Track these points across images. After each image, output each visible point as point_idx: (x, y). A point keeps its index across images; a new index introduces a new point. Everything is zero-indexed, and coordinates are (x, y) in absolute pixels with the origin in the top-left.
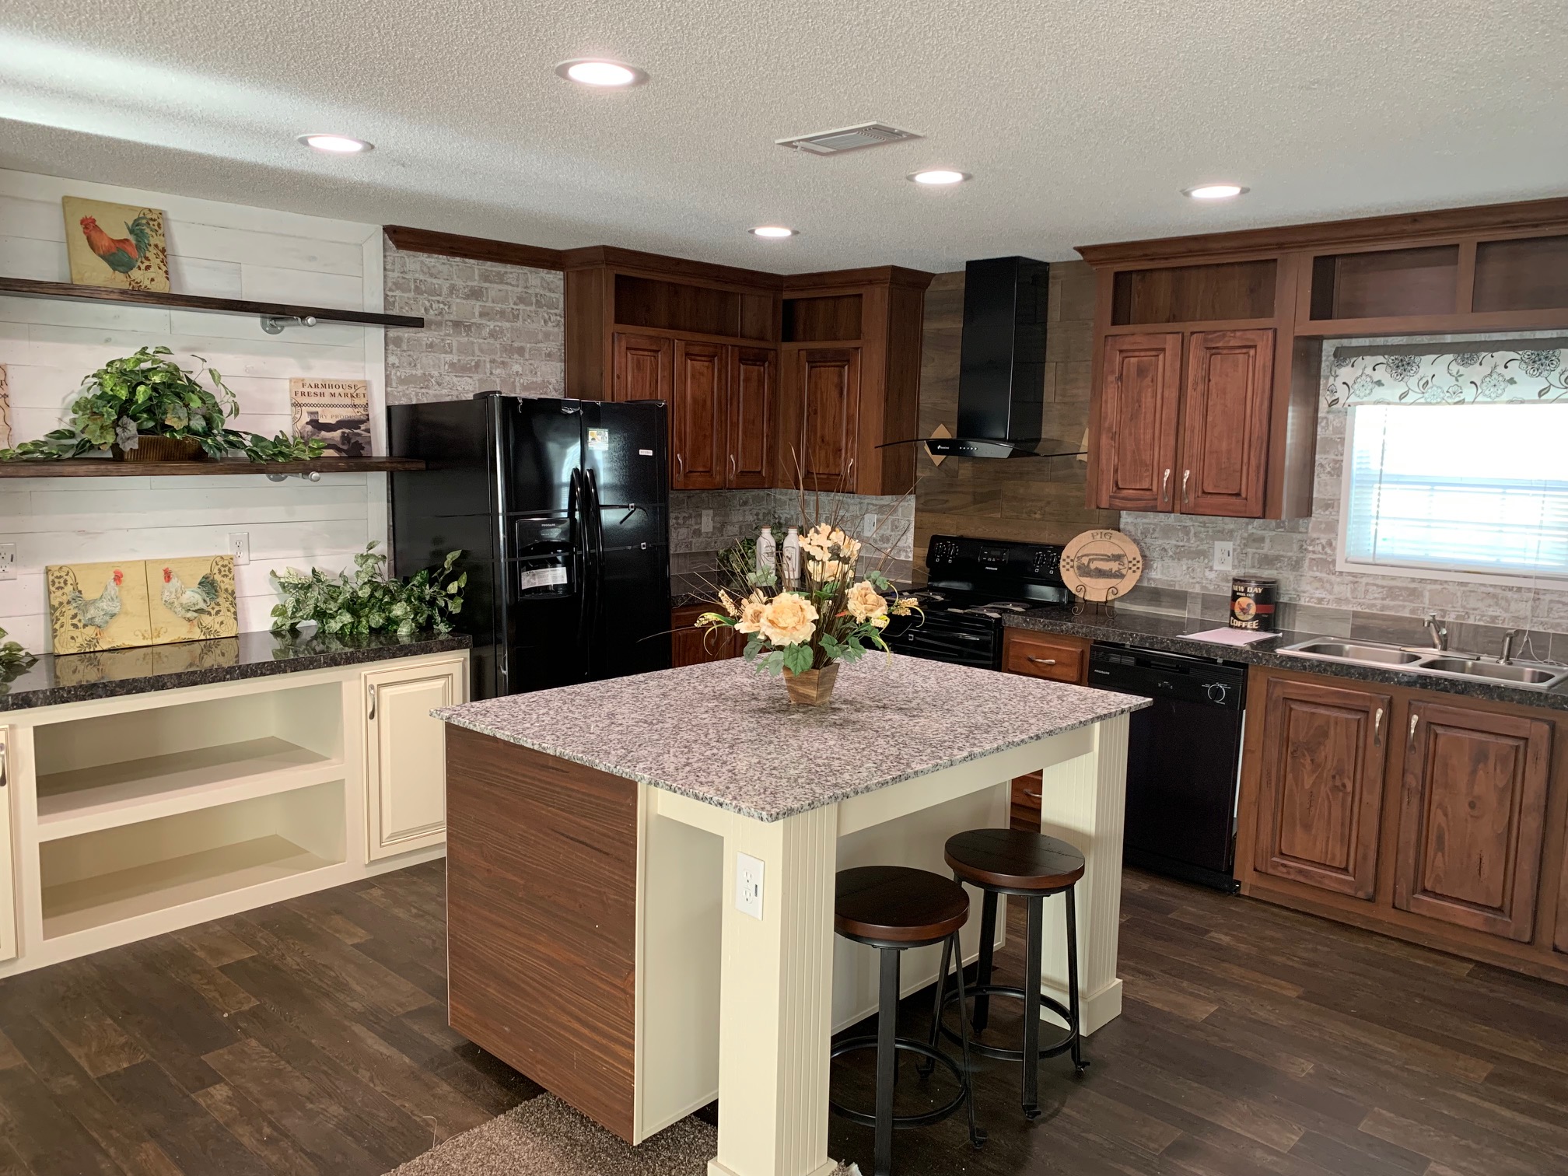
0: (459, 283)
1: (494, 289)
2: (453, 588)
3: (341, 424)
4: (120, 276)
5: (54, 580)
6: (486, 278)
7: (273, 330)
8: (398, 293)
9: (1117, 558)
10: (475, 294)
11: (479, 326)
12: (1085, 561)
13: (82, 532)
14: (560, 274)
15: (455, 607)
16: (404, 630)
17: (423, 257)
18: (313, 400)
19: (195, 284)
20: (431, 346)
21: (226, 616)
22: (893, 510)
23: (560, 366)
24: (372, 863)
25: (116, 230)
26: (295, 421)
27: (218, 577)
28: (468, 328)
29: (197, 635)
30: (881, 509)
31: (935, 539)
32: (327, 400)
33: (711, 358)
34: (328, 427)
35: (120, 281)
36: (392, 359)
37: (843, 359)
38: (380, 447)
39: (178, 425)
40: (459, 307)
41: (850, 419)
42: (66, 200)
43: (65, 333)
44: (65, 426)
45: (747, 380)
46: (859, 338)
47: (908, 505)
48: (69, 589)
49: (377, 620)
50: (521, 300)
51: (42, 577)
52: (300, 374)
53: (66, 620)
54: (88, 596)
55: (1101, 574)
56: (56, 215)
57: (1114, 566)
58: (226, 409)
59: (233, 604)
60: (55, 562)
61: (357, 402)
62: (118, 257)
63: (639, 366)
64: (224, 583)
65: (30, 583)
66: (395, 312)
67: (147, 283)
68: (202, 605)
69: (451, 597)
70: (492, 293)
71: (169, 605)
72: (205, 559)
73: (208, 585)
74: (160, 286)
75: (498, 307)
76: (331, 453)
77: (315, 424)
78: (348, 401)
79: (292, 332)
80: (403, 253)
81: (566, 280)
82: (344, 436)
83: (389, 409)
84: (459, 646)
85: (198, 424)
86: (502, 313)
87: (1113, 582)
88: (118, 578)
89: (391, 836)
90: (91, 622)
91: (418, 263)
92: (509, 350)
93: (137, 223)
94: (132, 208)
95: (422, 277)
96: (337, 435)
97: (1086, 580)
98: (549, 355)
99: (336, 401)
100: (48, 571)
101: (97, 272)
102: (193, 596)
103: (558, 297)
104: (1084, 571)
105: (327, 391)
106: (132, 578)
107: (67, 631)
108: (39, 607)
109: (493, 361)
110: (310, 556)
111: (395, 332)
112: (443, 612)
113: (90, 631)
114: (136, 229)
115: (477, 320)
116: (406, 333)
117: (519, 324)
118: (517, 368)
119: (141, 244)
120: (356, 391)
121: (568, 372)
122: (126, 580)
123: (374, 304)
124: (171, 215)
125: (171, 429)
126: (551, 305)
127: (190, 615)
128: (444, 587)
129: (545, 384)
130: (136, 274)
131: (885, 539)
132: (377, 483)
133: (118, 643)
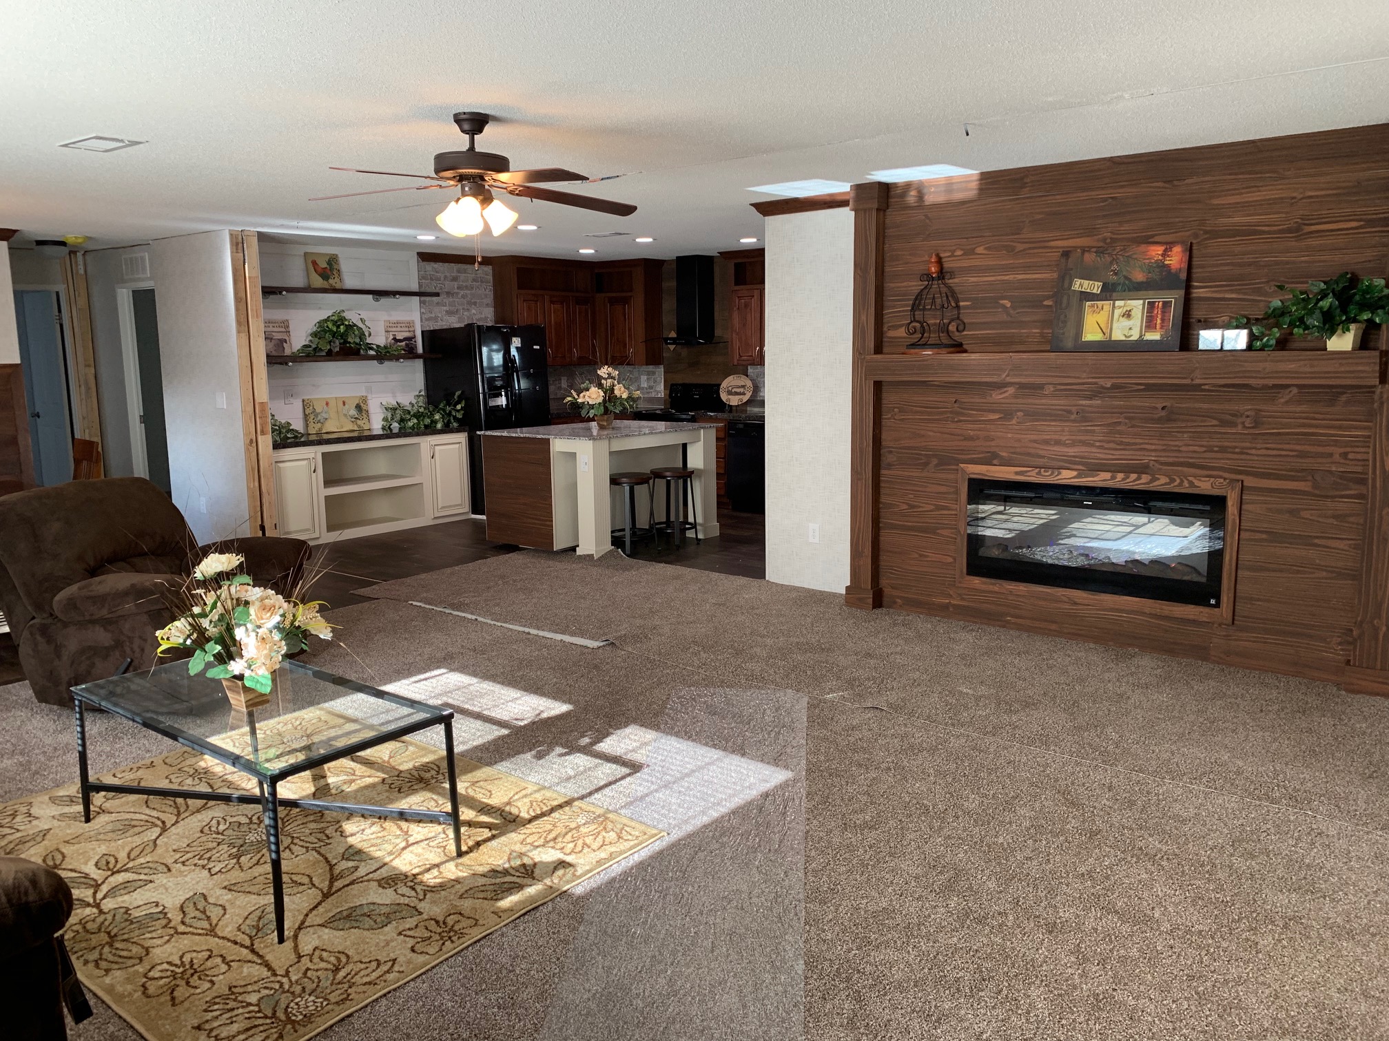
0: (448, 274)
1: (462, 276)
2: (459, 407)
3: (405, 339)
4: (326, 282)
5: (305, 404)
6: (459, 271)
7: (377, 300)
8: (423, 281)
9: (743, 387)
10: (455, 279)
11: (457, 293)
12: (730, 389)
13: (314, 385)
14: (491, 267)
15: (459, 416)
16: (439, 426)
17: (433, 264)
18: (394, 329)
19: (349, 283)
20: (438, 303)
21: (365, 421)
22: (654, 373)
23: (492, 309)
24: (435, 518)
25: (323, 264)
26: (387, 338)
27: (362, 405)
28: (453, 294)
29: (356, 428)
30: (649, 373)
31: (672, 385)
32: (399, 329)
33: (562, 303)
34: (400, 341)
35: (324, 284)
36: (423, 310)
37: (625, 301)
38: (420, 350)
39: (352, 341)
40: (448, 285)
41: (630, 330)
42: (306, 254)
43: (306, 306)
44: (307, 343)
45: (580, 313)
46: (631, 291)
47: (660, 370)
48: (311, 408)
49: (427, 421)
50: (474, 280)
51: (301, 403)
52: (387, 318)
53: (311, 420)
54: (318, 411)
55: (736, 394)
56: (302, 259)
57: (742, 390)
58: (367, 334)
59: (368, 416)
60: (306, 398)
61: (410, 329)
62: (325, 275)
63: (529, 308)
64: (364, 407)
65: (298, 405)
66: (423, 290)
67: (334, 284)
68: (357, 416)
69: (458, 411)
70: (462, 278)
71: (345, 415)
72: (357, 397)
73: (358, 407)
74: (338, 286)
75: (464, 284)
76: (403, 352)
77: (395, 339)
78: (407, 329)
79: (384, 301)
80: (425, 263)
81: (494, 270)
82: (406, 345)
83: (422, 332)
84: (464, 431)
85: (357, 340)
86: (466, 286)
87: (741, 397)
88: (327, 404)
89: (442, 508)
90: (319, 422)
91: (430, 267)
92: (470, 303)
93: (329, 261)
94: (327, 254)
95: (432, 273)
96: (404, 343)
97: (730, 397)
98: (487, 305)
99: (402, 329)
100: (303, 401)
101: (318, 282)
102: (353, 412)
103: (490, 278)
104: (730, 393)
105: (399, 325)
106: (332, 403)
107: (311, 425)
108: (301, 415)
109: (463, 309)
110: (394, 396)
111: (423, 298)
112: (455, 418)
113: (319, 425)
114: (329, 263)
115: (456, 291)
116: (428, 299)
117: (474, 291)
118: (474, 311)
119: (332, 269)
120: (410, 325)
121: (496, 312)
122: (330, 405)
123: (415, 287)
124: (339, 256)
125: (350, 343)
126: (487, 282)
127: (353, 420)
128: (455, 406)
129: (486, 318)
130: (331, 281)
131: (651, 387)
132: (419, 365)
133: (329, 430)
